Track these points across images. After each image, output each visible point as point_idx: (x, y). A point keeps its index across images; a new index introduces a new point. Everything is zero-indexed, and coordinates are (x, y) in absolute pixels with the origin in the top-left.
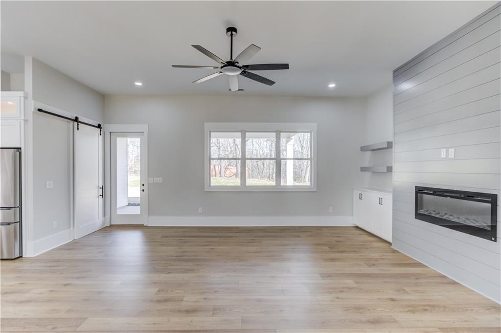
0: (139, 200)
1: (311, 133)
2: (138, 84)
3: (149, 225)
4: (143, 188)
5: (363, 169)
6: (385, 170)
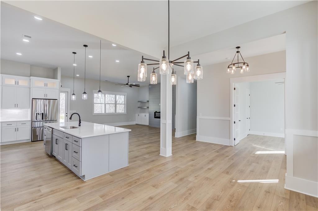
1: (125, 96)
4: (67, 115)
5: (139, 107)
6: (146, 108)
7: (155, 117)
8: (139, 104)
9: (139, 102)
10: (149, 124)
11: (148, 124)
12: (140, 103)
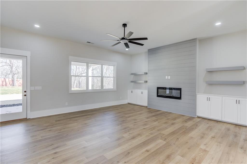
0: (22, 101)
1: (114, 66)
2: (37, 26)
3: (31, 118)
4: (25, 93)
5: (132, 82)
6: (144, 82)
7: (158, 96)
8: (132, 78)
9: (132, 74)
10: (148, 104)
11: (146, 104)
12: (133, 76)
